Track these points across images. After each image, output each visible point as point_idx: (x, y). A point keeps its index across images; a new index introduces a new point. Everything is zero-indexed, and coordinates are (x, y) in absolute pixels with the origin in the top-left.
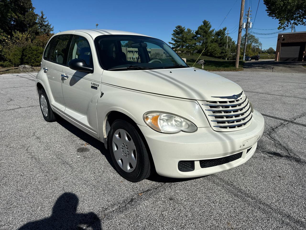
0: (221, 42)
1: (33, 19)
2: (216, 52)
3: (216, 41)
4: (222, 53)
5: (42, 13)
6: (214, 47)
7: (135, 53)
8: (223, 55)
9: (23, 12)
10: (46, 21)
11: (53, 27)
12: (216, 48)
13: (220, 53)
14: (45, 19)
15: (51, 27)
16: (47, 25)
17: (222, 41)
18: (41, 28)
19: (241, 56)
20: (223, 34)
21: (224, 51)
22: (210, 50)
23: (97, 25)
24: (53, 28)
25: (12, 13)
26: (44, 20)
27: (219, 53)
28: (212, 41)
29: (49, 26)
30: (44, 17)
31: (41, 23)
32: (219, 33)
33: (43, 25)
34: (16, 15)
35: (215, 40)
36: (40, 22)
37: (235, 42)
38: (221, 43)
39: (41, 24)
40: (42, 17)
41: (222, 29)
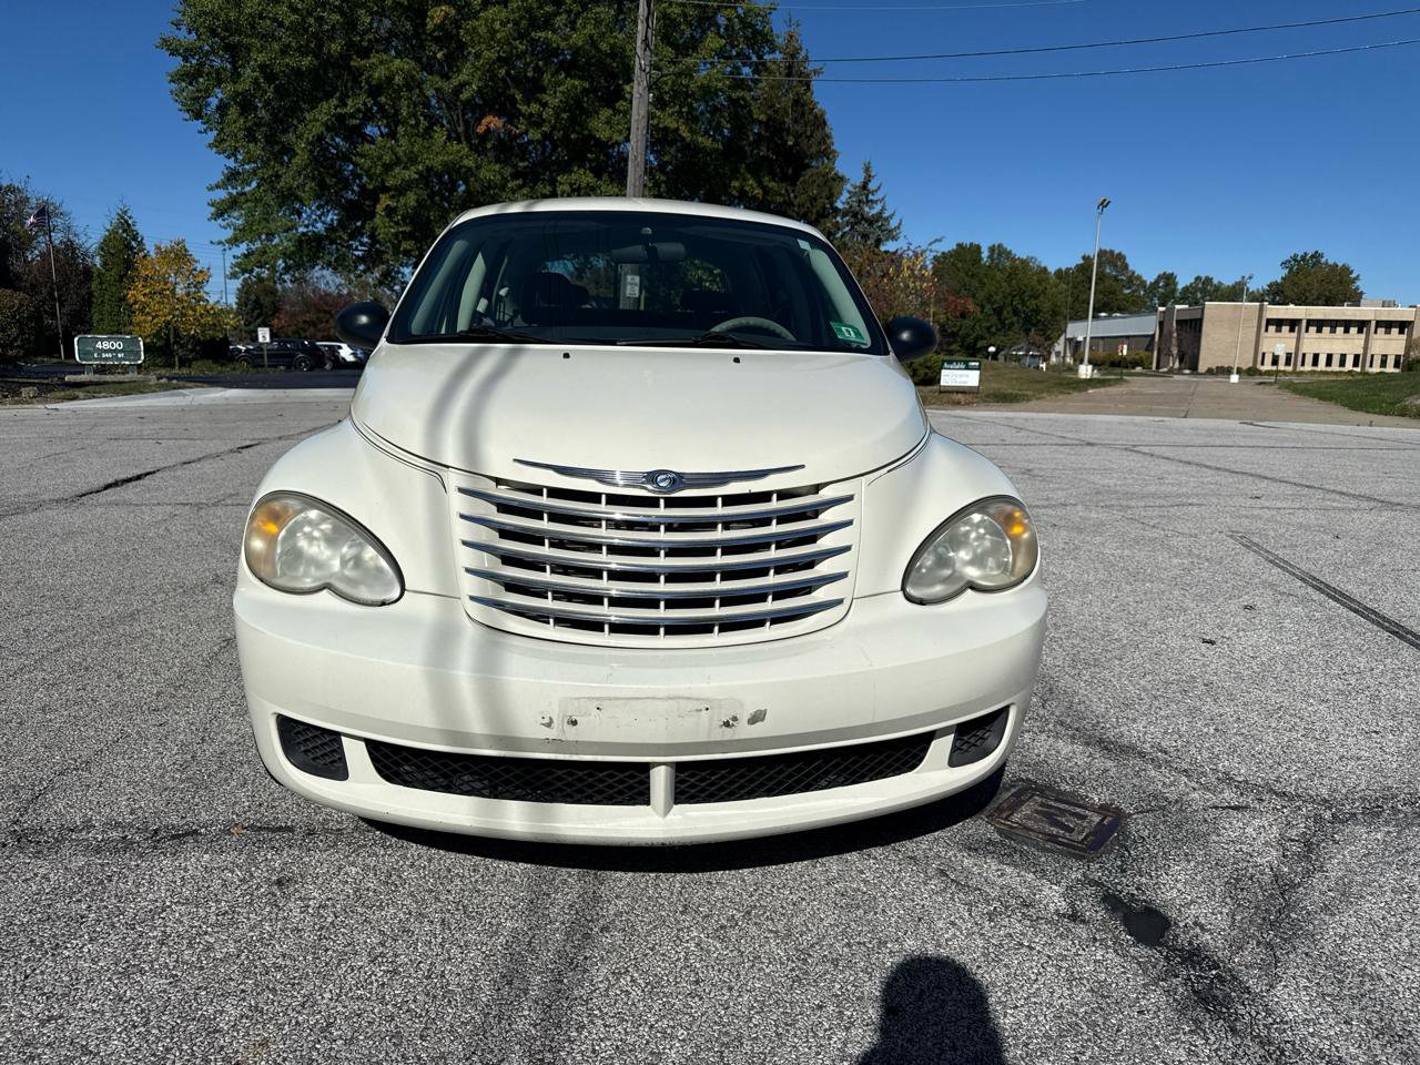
1: (824, 195)
5: (867, 170)
7: (1307, 331)
9: (790, 171)
10: (876, 202)
11: (900, 224)
14: (873, 193)
15: (893, 223)
16: (879, 216)
18: (852, 228)
23: (1104, 204)
24: (898, 227)
25: (745, 180)
26: (870, 197)
29: (887, 219)
30: (872, 186)
31: (858, 209)
33: (863, 218)
34: (760, 184)
36: (851, 207)
39: (855, 215)
40: (864, 186)
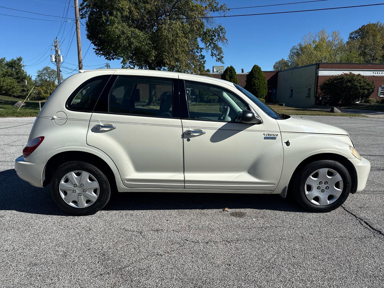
0: (17, 76)
2: (14, 89)
3: (11, 75)
4: (23, 91)
6: (10, 82)
8: (25, 93)
12: (14, 84)
13: (21, 91)
17: (19, 75)
19: (45, 95)
20: (18, 65)
21: (25, 89)
22: (5, 87)
27: (19, 91)
28: (5, 74)
32: (12, 64)
35: (9, 73)
37: (32, 77)
38: (18, 78)
41: (15, 59)
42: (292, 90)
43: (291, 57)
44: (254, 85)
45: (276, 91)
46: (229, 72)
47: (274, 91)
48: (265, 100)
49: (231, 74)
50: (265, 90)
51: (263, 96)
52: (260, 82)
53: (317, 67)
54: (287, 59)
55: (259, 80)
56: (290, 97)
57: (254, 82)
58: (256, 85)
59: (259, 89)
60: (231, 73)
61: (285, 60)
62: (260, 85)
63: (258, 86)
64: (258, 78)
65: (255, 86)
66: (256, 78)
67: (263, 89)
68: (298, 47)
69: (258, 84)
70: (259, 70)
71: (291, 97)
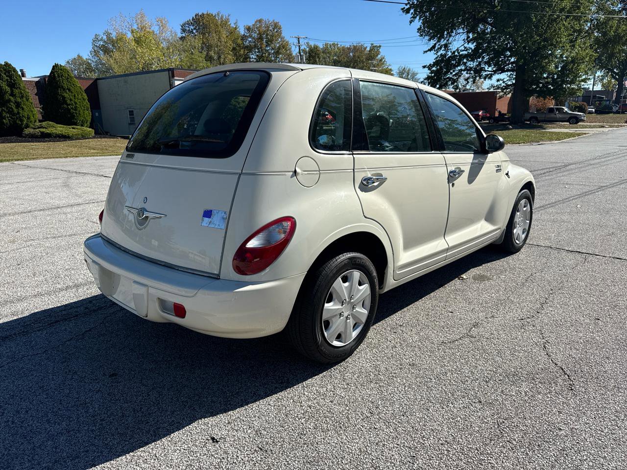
42: (131, 113)
43: (95, 53)
44: (65, 102)
45: (100, 114)
46: (5, 74)
47: (97, 114)
48: (93, 130)
49: (11, 79)
50: (86, 112)
51: (87, 123)
52: (75, 96)
53: (171, 75)
54: (87, 57)
55: (72, 93)
56: (130, 124)
57: (64, 98)
58: (69, 102)
59: (76, 110)
60: (10, 77)
61: (85, 59)
62: (76, 103)
63: (72, 105)
64: (69, 90)
65: (68, 105)
66: (64, 89)
67: (84, 110)
68: (105, 37)
69: (71, 100)
70: (68, 75)
71: (133, 124)
